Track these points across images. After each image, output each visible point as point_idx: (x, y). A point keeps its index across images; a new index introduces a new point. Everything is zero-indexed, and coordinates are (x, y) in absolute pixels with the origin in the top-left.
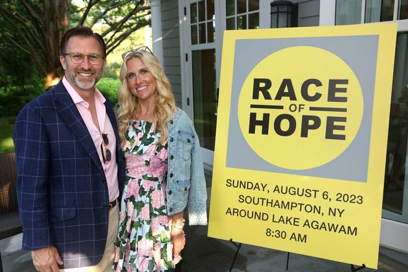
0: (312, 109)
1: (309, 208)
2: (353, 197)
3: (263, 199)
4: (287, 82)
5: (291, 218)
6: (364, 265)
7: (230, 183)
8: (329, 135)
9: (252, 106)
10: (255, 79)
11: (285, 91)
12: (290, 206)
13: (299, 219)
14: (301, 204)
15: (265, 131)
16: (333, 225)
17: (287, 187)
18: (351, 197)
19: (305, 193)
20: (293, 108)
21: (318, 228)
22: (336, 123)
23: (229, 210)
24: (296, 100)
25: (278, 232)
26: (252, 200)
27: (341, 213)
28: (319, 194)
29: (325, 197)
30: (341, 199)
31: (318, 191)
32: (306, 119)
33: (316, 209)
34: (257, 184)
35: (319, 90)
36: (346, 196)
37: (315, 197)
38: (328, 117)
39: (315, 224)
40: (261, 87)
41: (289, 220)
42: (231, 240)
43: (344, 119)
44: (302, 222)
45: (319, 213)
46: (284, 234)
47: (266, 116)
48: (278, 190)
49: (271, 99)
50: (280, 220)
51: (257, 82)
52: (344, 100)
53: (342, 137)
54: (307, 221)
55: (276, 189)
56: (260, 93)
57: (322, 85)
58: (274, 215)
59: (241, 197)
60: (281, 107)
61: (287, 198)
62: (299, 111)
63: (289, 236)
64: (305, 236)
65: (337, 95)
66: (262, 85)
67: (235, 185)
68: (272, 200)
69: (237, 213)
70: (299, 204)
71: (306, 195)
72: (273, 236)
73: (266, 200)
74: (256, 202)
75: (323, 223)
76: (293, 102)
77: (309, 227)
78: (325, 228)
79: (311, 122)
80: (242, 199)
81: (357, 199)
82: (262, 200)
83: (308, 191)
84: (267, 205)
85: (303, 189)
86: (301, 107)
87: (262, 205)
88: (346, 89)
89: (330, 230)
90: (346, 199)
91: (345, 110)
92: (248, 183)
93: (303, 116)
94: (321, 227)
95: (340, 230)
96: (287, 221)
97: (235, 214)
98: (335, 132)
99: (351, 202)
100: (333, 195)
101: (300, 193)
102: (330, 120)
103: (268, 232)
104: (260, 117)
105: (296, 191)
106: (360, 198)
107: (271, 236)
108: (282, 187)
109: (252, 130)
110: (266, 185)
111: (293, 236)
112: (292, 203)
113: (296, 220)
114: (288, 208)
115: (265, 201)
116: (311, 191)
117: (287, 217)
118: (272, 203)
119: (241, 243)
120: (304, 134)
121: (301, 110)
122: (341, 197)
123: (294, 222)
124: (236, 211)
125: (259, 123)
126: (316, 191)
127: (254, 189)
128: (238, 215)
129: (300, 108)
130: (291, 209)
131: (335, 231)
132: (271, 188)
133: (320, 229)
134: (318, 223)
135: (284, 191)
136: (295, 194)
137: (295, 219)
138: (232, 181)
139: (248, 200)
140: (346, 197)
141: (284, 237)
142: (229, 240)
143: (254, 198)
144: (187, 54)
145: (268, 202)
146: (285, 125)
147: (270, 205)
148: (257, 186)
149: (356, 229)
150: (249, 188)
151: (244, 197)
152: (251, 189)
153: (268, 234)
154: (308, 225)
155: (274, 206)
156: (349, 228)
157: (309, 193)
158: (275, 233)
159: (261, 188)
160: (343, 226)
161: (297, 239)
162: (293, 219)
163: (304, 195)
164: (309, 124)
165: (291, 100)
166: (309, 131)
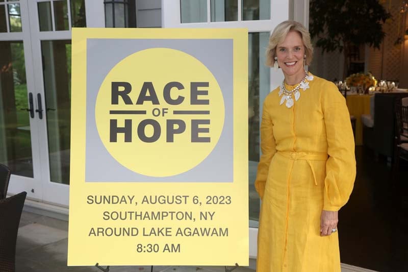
0: (175, 112)
1: (180, 216)
2: (222, 198)
3: (131, 213)
4: (148, 86)
5: (163, 228)
6: (236, 264)
7: (91, 200)
8: (195, 139)
9: (112, 112)
10: (113, 83)
11: (146, 95)
12: (160, 216)
13: (171, 228)
14: (172, 213)
15: (128, 139)
16: (205, 229)
17: (156, 196)
18: (220, 198)
19: (175, 200)
20: (156, 112)
21: (190, 235)
22: (200, 126)
23: (92, 232)
24: (159, 104)
25: (150, 246)
26: (119, 215)
27: (212, 216)
28: (190, 200)
29: (196, 201)
30: (211, 201)
31: (188, 196)
32: (170, 123)
33: (188, 216)
34: (123, 197)
35: (181, 93)
36: (215, 198)
37: (186, 203)
38: (192, 121)
39: (187, 230)
40: (120, 91)
41: (161, 231)
42: (97, 264)
43: (208, 122)
44: (174, 232)
45: (191, 219)
46: (156, 247)
47: (128, 123)
48: (147, 201)
49: (132, 104)
50: (151, 233)
51: (115, 85)
52: (206, 102)
53: (207, 140)
54: (179, 229)
55: (145, 200)
56: (120, 98)
57: (184, 88)
58: (144, 229)
59: (106, 214)
60: (144, 112)
61: (158, 208)
62: (163, 115)
63: (162, 248)
64: (179, 245)
65: (200, 97)
66: (121, 89)
67: (98, 201)
68: (141, 212)
69: (102, 232)
70: (170, 212)
71: (176, 202)
72: (145, 251)
73: (135, 213)
74: (123, 217)
75: (196, 229)
76: (156, 106)
77: (182, 235)
78: (198, 233)
79: (176, 127)
80: (107, 216)
81: (226, 200)
82: (130, 214)
84: (136, 219)
85: (173, 197)
86: (164, 111)
87: (131, 219)
88: (207, 92)
89: (203, 235)
90: (215, 201)
91: (207, 112)
92: (113, 196)
93: (167, 120)
94: (194, 233)
95: (213, 233)
96: (159, 232)
97: (101, 234)
98: (201, 135)
99: (220, 203)
100: (202, 199)
101: (170, 201)
102: (195, 123)
103: (140, 248)
104: (121, 124)
105: (166, 199)
106: (228, 198)
107: (143, 251)
108: (151, 197)
109: (113, 139)
110: (133, 196)
111: (166, 248)
112: (163, 213)
113: (168, 230)
114: (159, 219)
115: (134, 215)
116: (181, 197)
117: (159, 229)
118: (141, 216)
119: (108, 267)
120: (170, 139)
121: (165, 114)
122: (211, 200)
123: (167, 232)
124: (101, 230)
125: (121, 130)
126: (186, 197)
127: (120, 203)
128: (103, 235)
129: (164, 112)
130: (162, 219)
131: (208, 235)
132: (139, 199)
133: (193, 235)
134: (190, 230)
135: (153, 201)
136: (165, 203)
137: (167, 229)
138: (94, 197)
139: (115, 216)
141: (156, 250)
142: (94, 265)
143: (121, 213)
145: (136, 215)
146: (149, 131)
147: (139, 218)
148: (123, 200)
149: (227, 229)
150: (114, 202)
151: (109, 213)
152: (117, 203)
153: (140, 250)
154: (181, 233)
155: (144, 219)
156: (221, 229)
157: (178, 200)
158: (147, 248)
159: (128, 200)
160: (215, 229)
161: (171, 250)
162: (165, 230)
163: (174, 202)
164: (174, 128)
165: (153, 104)
166: (175, 136)
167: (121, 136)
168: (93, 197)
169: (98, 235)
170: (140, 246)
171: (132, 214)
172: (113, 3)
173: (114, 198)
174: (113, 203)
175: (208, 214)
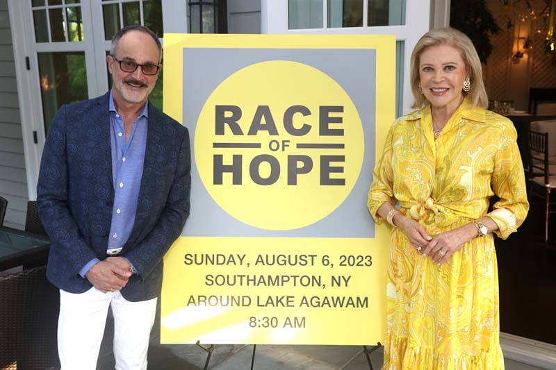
0: (299, 146)
1: (305, 281)
2: (360, 258)
3: (241, 276)
4: (263, 111)
5: (283, 297)
6: (379, 343)
7: (189, 259)
8: (325, 180)
9: (216, 145)
10: (217, 107)
11: (261, 123)
12: (279, 280)
13: (293, 297)
14: (295, 277)
15: (237, 180)
16: (338, 298)
17: (274, 256)
18: (357, 258)
19: (299, 260)
20: (274, 146)
21: (319, 305)
22: (332, 164)
23: (191, 300)
24: (277, 134)
25: (266, 320)
26: (226, 280)
27: (346, 282)
28: (318, 260)
29: (326, 262)
30: (346, 262)
31: (316, 256)
32: (292, 160)
33: (316, 281)
34: (231, 256)
35: (307, 120)
37: (313, 264)
38: (322, 157)
39: (315, 300)
40: (227, 117)
41: (280, 301)
42: (199, 342)
43: (342, 158)
44: (297, 301)
45: (319, 285)
46: (274, 320)
47: (237, 159)
48: (262, 261)
49: (243, 134)
50: (268, 303)
51: (220, 110)
52: (340, 133)
53: (341, 182)
54: (304, 298)
55: (260, 260)
56: (226, 126)
57: (310, 114)
58: (258, 297)
60: (258, 146)
61: (276, 270)
62: (283, 150)
63: (281, 322)
64: (304, 319)
65: (331, 126)
66: (228, 114)
67: (199, 261)
68: (255, 276)
69: (204, 301)
70: (292, 276)
71: (300, 263)
72: (259, 326)
73: (246, 277)
74: (231, 281)
75: (326, 298)
76: (274, 138)
77: (308, 306)
78: (328, 303)
79: (300, 165)
80: (210, 280)
81: (365, 261)
82: (239, 278)
84: (248, 284)
85: (296, 256)
86: (285, 144)
87: (241, 284)
88: (341, 118)
89: (335, 306)
90: (351, 263)
91: (342, 146)
92: (218, 255)
93: (289, 156)
94: (324, 303)
95: (348, 304)
96: (277, 302)
97: (202, 303)
98: (333, 176)
99: (358, 265)
100: (335, 260)
101: (293, 261)
102: (325, 160)
103: (253, 322)
104: (228, 161)
105: (287, 259)
106: (368, 258)
107: (257, 326)
108: (267, 256)
109: (218, 180)
110: (245, 255)
111: (287, 322)
112: (283, 277)
113: (290, 299)
114: (278, 285)
115: (245, 279)
116: (306, 257)
117: (277, 297)
118: (254, 280)
119: (212, 345)
120: (292, 181)
121: (286, 148)
122: (346, 260)
123: (288, 301)
124: (203, 299)
125: (228, 169)
126: (313, 256)
127: (228, 264)
128: (206, 305)
129: (284, 146)
130: (282, 285)
131: (341, 306)
132: (251, 258)
134: (319, 299)
135: (270, 261)
136: (285, 264)
137: (288, 297)
138: (194, 256)
139: (220, 280)
140: (351, 259)
141: (274, 325)
142: (195, 343)
143: (228, 276)
144: (27, 59)
145: (248, 280)
146: (265, 170)
147: (251, 283)
148: (231, 259)
149: (366, 299)
150: (219, 262)
151: (212, 277)
152: (223, 263)
154: (307, 303)
155: (258, 285)
156: (358, 299)
157: (304, 260)
158: (263, 322)
159: (237, 261)
160: (350, 298)
161: (293, 325)
162: (285, 299)
163: (298, 263)
164: (298, 167)
165: (270, 134)
166: (299, 176)
167: (228, 177)
168: (191, 256)
169: (199, 305)
170: (253, 320)
171: (243, 278)
172: (201, 4)
173: (219, 257)
174: (218, 264)
175: (342, 279)
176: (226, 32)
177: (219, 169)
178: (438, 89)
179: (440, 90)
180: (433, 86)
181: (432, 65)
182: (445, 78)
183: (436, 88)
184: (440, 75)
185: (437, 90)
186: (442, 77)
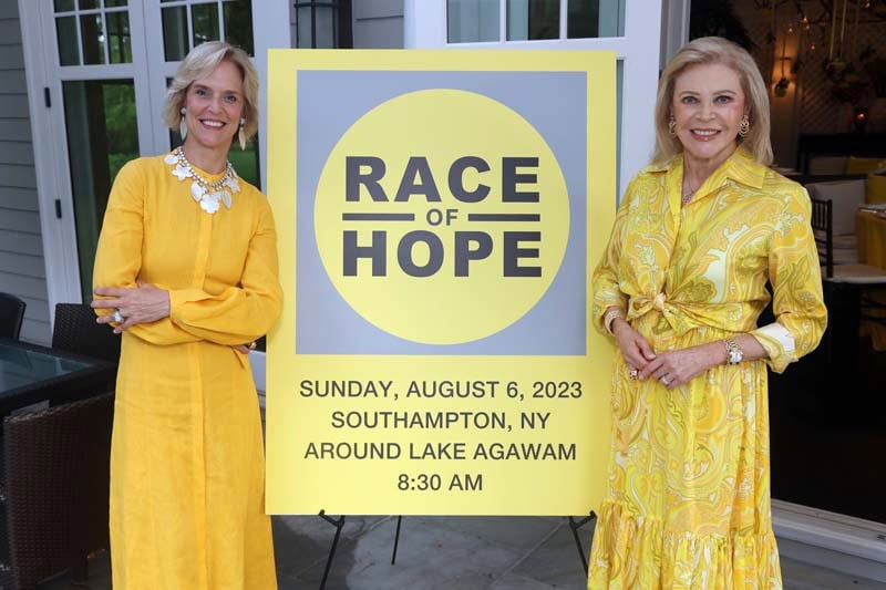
0: (473, 217)
1: (482, 420)
2: (564, 386)
3: (386, 414)
4: (418, 164)
5: (449, 445)
6: (592, 513)
7: (308, 389)
8: (511, 270)
9: (347, 217)
10: (348, 159)
11: (415, 183)
12: (445, 420)
13: (464, 445)
14: (466, 414)
15: (379, 270)
16: (531, 446)
17: (435, 383)
18: (560, 386)
19: (472, 390)
20: (435, 217)
22: (522, 245)
23: (311, 450)
24: (439, 200)
25: (423, 479)
26: (363, 419)
27: (543, 421)
28: (501, 389)
29: (512, 392)
30: (543, 393)
31: (497, 383)
32: (462, 239)
33: (498, 420)
34: (371, 383)
35: (484, 178)
37: (493, 396)
38: (506, 234)
39: (497, 448)
40: (363, 175)
41: (444, 450)
42: (322, 512)
43: (536, 236)
44: (470, 450)
45: (503, 426)
46: (435, 480)
47: (379, 237)
48: (417, 391)
49: (387, 200)
50: (425, 453)
51: (353, 163)
52: (534, 197)
53: (536, 272)
54: (481, 445)
55: (413, 389)
56: (363, 188)
57: (488, 169)
58: (411, 445)
59: (338, 416)
60: (410, 217)
61: (438, 405)
62: (448, 223)
63: (446, 482)
64: (480, 477)
65: (521, 188)
66: (365, 170)
67: (322, 390)
68: (406, 414)
69: (330, 451)
70: (461, 414)
71: (474, 394)
72: (413, 488)
73: (393, 415)
74: (371, 422)
75: (513, 445)
76: (434, 205)
77: (486, 458)
78: (516, 454)
79: (474, 246)
80: (339, 420)
81: (571, 390)
82: (383, 416)
83: (478, 385)
84: (396, 426)
85: (468, 383)
86: (451, 215)
87: (386, 426)
88: (535, 176)
89: (526, 457)
90: (551, 392)
91: (536, 218)
92: (350, 382)
93: (457, 233)
94: (509, 454)
95: (546, 454)
96: (440, 452)
97: (327, 455)
98: (523, 262)
99: (560, 396)
100: (526, 388)
101: (463, 392)
102: (511, 239)
103: (403, 482)
104: (365, 241)
105: (455, 388)
106: (577, 386)
107: (410, 488)
108: (424, 383)
109: (350, 270)
110: (391, 383)
111: (455, 482)
112: (448, 414)
113: (459, 448)
114: (441, 426)
115: (391, 419)
116: (483, 385)
117: (440, 445)
118: (405, 420)
119: (343, 517)
120: (462, 270)
121: (451, 220)
122: (543, 389)
123: (456, 451)
124: (329, 447)
125: (365, 252)
126: (493, 383)
127: (365, 395)
128: (333, 457)
129: (449, 218)
130: (448, 427)
131: (536, 457)
132: (400, 387)
133: (507, 458)
134: (502, 447)
135: (430, 391)
136: (452, 395)
137: (456, 445)
138: (314, 384)
139: (354, 420)
140: (551, 387)
141: (435, 486)
142: (317, 513)
143: (366, 414)
144: (47, 91)
145: (396, 420)
146: (420, 255)
147: (400, 423)
148: (371, 389)
149: (573, 446)
150: (353, 393)
151: (342, 415)
152: (358, 395)
153: (403, 485)
154: (484, 454)
155: (411, 426)
156: (561, 446)
157: (479, 389)
158: (419, 482)
159: (380, 391)
160: (549, 446)
161: (464, 486)
162: (452, 447)
163: (471, 394)
164: (470, 249)
165: (429, 200)
166: (472, 263)
167: (365, 265)
168: (311, 384)
169: (322, 457)
170: (404, 478)
171: (389, 416)
172: (313, 6)
173: (353, 385)
174: (350, 395)
175: (536, 418)
176: (350, 47)
177: (352, 253)
178: (705, 130)
179: (707, 133)
180: (695, 125)
181: (698, 94)
182: (716, 114)
183: (701, 130)
184: (708, 110)
185: (702, 133)
186: (711, 114)
